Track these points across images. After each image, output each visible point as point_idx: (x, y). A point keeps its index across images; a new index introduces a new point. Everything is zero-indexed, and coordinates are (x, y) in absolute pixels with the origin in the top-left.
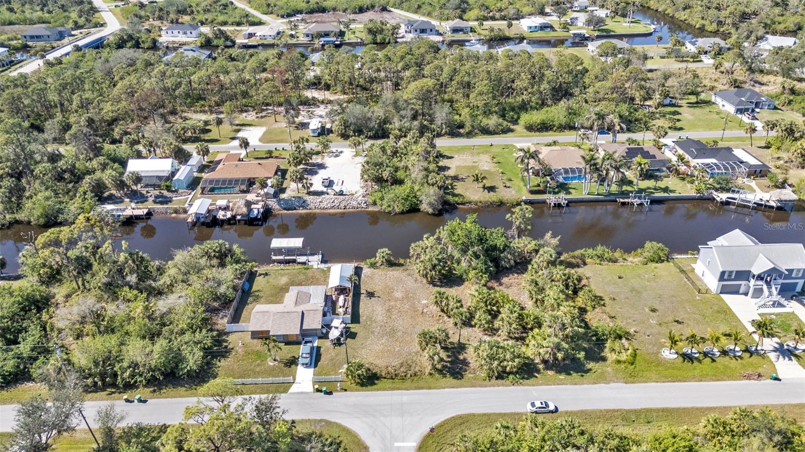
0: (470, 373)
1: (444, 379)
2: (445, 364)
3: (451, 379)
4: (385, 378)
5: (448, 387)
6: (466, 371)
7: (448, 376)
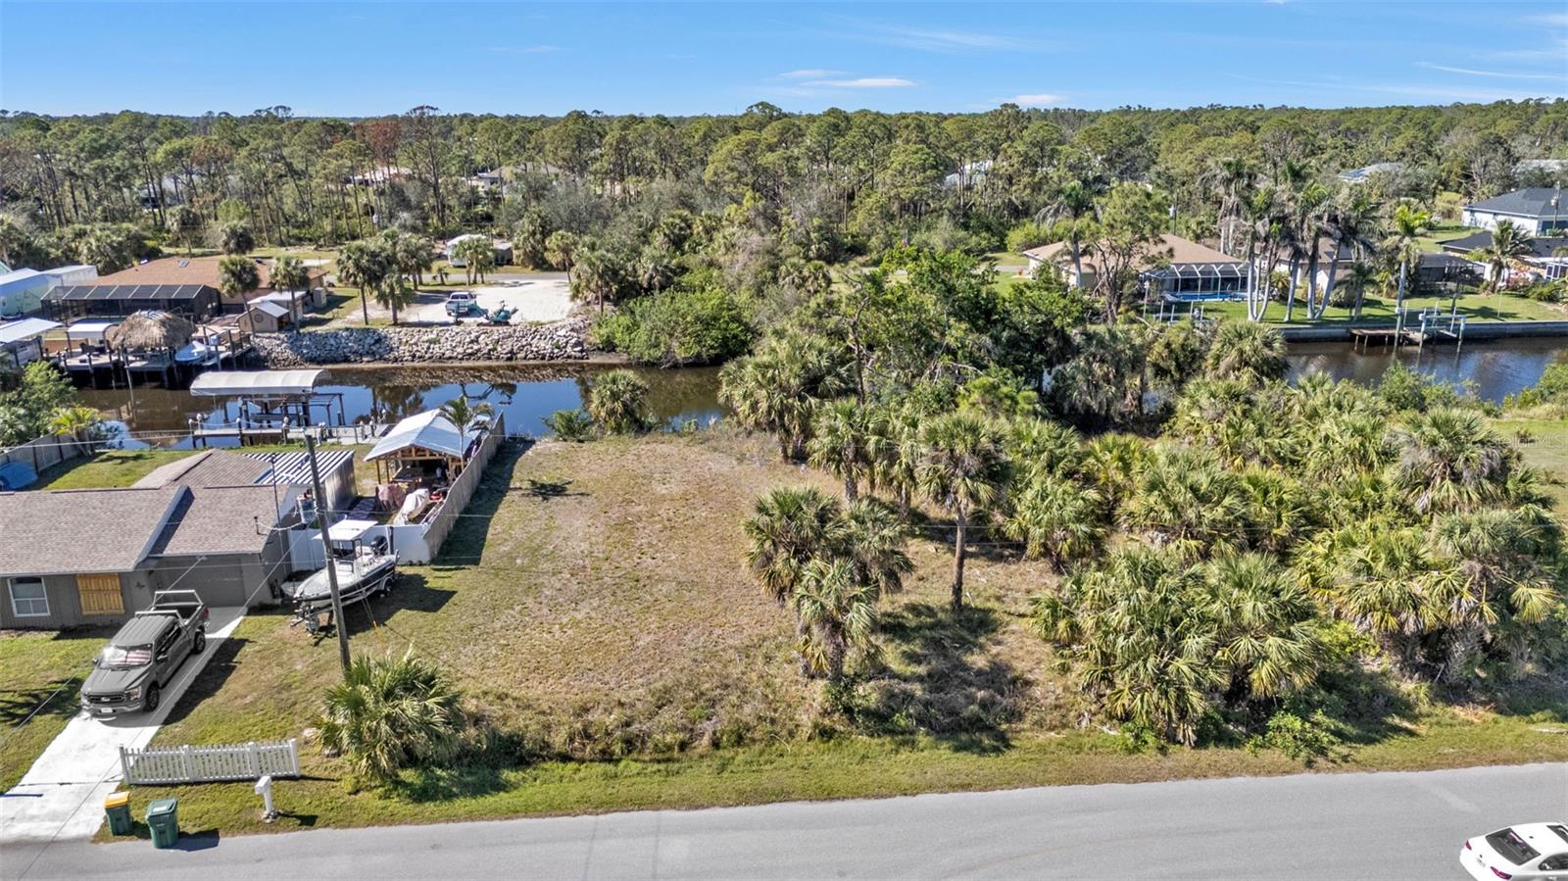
0: (1039, 724)
1: (904, 754)
2: (898, 687)
3: (944, 751)
4: (565, 758)
5: (930, 788)
6: (1014, 715)
7: (923, 738)
